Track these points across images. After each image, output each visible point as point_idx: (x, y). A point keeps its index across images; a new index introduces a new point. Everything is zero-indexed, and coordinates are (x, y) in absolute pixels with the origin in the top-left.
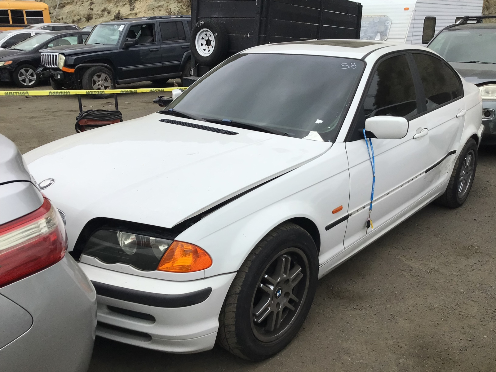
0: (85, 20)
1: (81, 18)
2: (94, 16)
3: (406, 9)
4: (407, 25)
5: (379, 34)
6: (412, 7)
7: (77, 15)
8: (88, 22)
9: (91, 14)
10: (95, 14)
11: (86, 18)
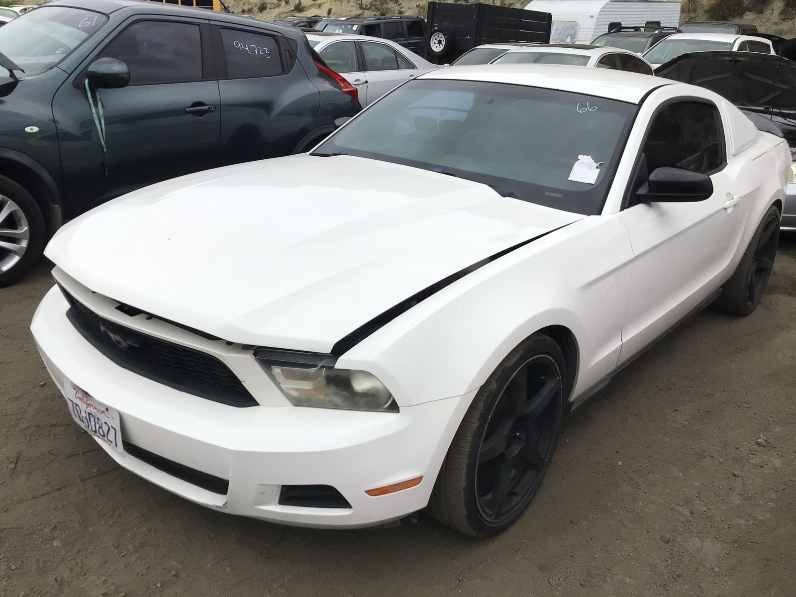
0: (257, 10)
1: (253, 7)
2: (269, 6)
3: (592, 17)
4: (592, 29)
5: (569, 37)
6: (596, 14)
7: (246, 4)
8: (261, 12)
9: (265, 3)
10: (269, 3)
11: (259, 8)
